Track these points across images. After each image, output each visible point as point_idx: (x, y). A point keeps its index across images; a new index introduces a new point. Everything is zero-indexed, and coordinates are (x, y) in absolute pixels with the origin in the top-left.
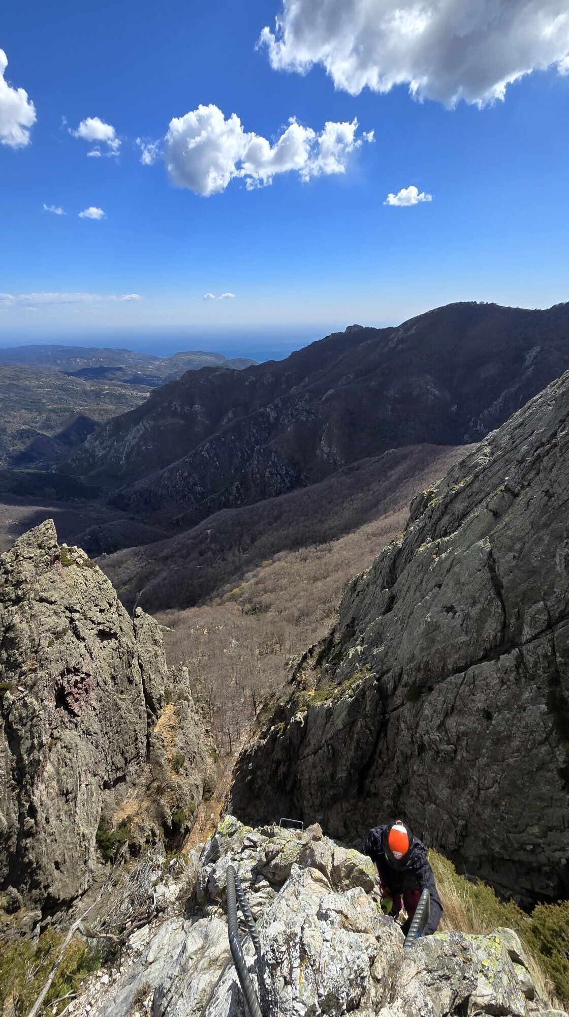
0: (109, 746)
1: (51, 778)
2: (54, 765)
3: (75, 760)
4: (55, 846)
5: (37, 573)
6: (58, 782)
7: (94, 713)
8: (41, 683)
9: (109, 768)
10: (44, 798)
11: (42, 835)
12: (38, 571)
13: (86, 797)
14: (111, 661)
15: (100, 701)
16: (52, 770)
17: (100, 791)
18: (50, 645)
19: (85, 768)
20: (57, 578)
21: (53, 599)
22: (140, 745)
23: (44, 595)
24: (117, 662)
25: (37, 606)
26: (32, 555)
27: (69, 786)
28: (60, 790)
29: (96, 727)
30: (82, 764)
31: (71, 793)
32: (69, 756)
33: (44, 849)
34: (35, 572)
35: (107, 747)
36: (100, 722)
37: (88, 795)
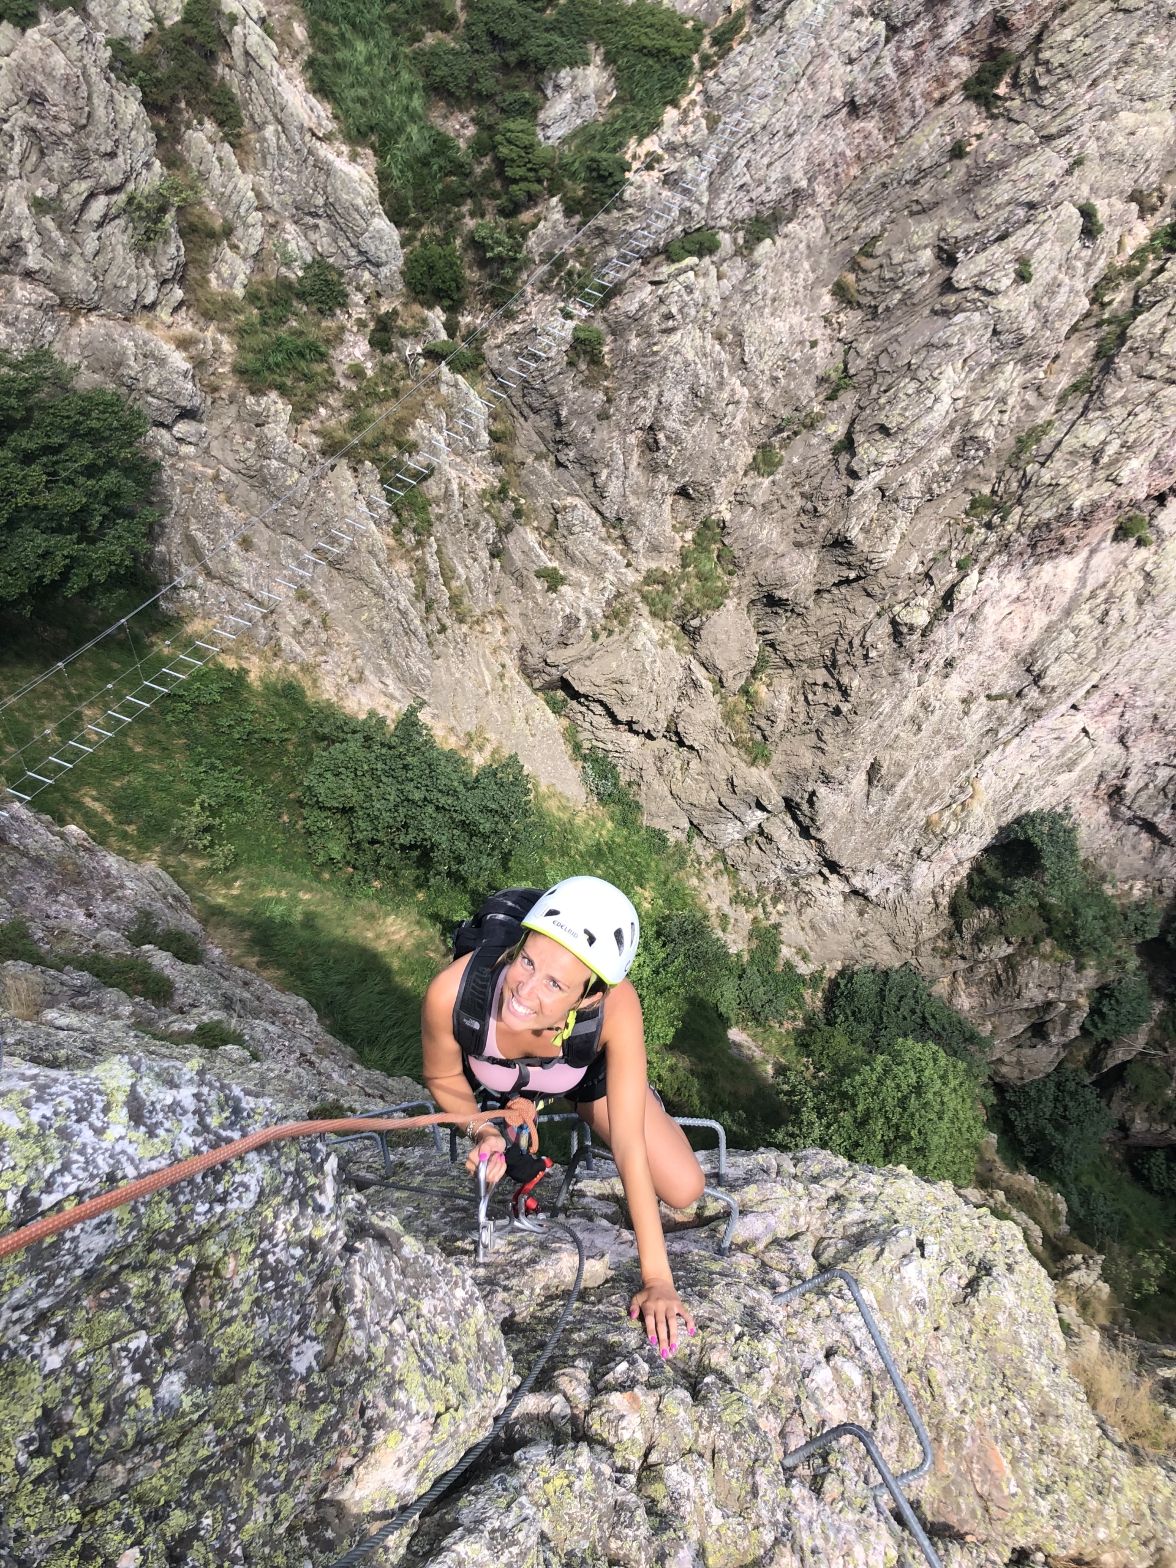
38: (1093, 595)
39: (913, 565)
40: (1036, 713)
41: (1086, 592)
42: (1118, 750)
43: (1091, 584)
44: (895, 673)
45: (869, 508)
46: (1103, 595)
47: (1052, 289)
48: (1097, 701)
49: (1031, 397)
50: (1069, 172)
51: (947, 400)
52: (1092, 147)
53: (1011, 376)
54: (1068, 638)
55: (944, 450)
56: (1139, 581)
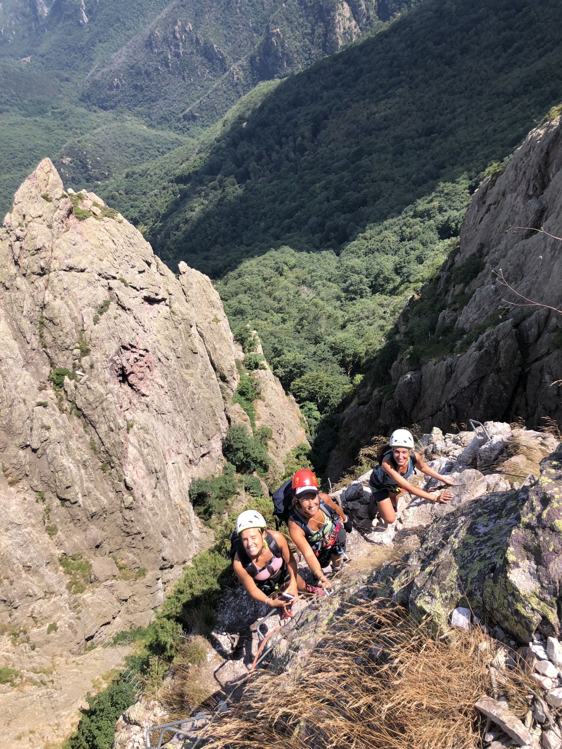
0: (187, 425)
1: (136, 460)
2: (135, 447)
3: (155, 441)
4: (158, 519)
5: (53, 235)
6: (144, 462)
7: (163, 392)
8: (98, 366)
9: (191, 446)
10: (135, 478)
11: (143, 510)
12: (54, 233)
13: (175, 475)
14: (167, 332)
15: (166, 378)
16: (135, 451)
17: (187, 469)
18: (96, 321)
19: (167, 448)
20: (78, 238)
21: (82, 267)
22: (220, 421)
23: (71, 262)
24: (174, 333)
25: (67, 277)
26: (40, 213)
27: (156, 465)
28: (148, 470)
29: (168, 405)
30: (164, 444)
31: (160, 471)
32: (148, 437)
33: (148, 521)
34: (50, 234)
35: (185, 425)
36: (171, 400)
37: (176, 473)
38: (140, 445)
39: (112, 495)
40: (165, 476)
41: (138, 447)
42: (181, 456)
43: (137, 445)
44: (141, 514)
45: (88, 502)
46: (141, 443)
47: (56, 422)
48: (167, 457)
49: (81, 440)
50: (25, 404)
51: (71, 465)
52: (22, 395)
53: (73, 444)
54: (149, 457)
55: (83, 471)
56: (141, 431)
